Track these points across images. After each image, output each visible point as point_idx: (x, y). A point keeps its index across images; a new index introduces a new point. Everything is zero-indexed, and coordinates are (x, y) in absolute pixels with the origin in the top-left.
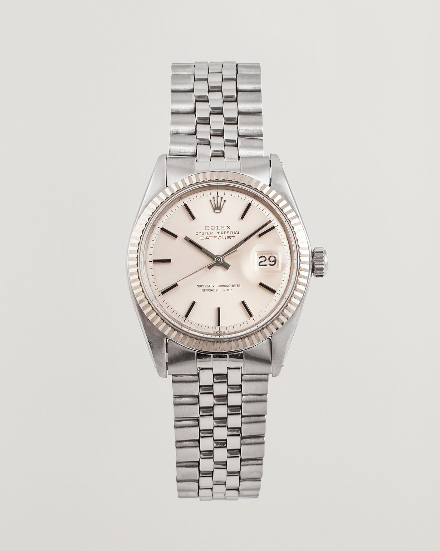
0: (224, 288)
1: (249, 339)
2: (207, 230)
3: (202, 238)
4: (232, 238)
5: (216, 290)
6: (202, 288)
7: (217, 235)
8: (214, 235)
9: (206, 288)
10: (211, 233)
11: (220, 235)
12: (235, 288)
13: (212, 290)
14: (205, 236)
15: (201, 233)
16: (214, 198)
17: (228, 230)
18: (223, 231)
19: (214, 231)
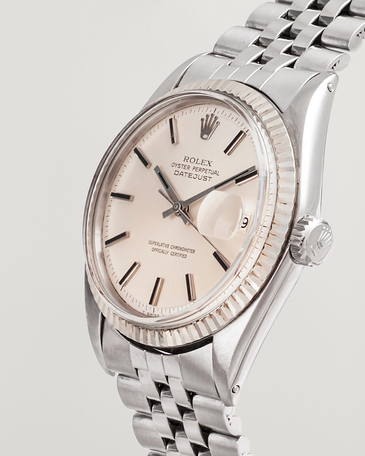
0: (176, 251)
1: (179, 333)
2: (185, 163)
3: (177, 173)
4: (208, 179)
5: (166, 253)
6: (154, 246)
7: (194, 172)
8: (190, 171)
9: (157, 247)
10: (189, 167)
11: (197, 173)
12: (189, 254)
13: (163, 252)
14: (180, 170)
15: (178, 166)
16: (207, 116)
17: (208, 167)
18: (202, 167)
19: (192, 166)
